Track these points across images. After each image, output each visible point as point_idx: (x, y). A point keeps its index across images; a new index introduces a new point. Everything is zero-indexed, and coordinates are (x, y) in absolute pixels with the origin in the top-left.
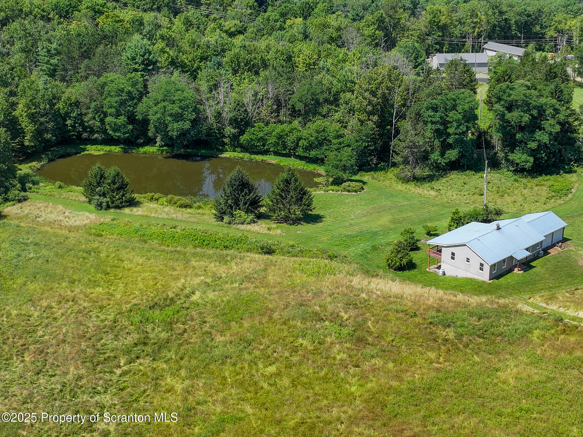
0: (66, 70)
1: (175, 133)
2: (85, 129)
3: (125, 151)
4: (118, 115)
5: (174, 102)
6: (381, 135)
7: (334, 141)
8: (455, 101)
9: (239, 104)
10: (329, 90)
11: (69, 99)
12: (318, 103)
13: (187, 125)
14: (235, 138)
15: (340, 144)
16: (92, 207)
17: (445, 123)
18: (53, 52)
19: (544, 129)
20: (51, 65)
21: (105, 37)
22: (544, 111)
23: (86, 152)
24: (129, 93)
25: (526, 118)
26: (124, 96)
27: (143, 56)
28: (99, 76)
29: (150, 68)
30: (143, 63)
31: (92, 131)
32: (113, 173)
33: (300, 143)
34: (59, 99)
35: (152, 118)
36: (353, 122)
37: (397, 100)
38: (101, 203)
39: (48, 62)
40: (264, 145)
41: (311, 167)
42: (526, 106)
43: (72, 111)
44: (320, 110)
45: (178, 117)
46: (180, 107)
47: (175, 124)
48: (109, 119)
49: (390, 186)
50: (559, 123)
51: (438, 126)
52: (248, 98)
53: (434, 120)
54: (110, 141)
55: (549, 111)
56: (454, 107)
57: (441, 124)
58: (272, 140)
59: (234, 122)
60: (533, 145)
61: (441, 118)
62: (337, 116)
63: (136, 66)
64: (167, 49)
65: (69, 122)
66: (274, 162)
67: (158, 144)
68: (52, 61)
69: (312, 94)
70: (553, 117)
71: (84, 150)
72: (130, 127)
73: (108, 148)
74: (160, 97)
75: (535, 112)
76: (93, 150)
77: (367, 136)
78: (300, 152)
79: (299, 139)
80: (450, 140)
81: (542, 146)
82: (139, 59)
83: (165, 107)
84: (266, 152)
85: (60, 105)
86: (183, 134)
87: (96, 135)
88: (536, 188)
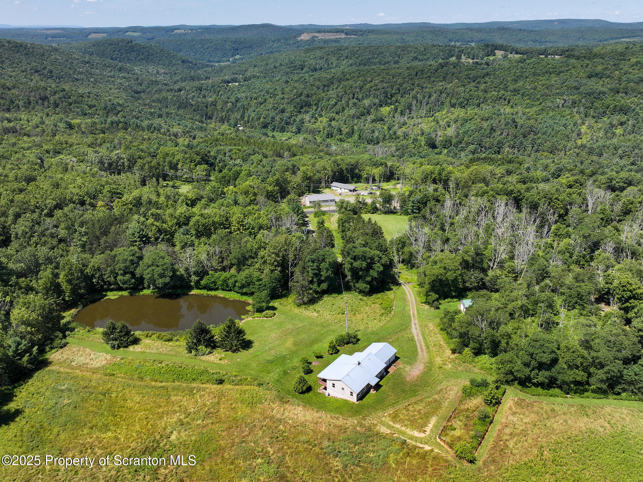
0: (92, 244)
1: (161, 285)
2: (105, 283)
3: (131, 294)
4: (125, 273)
5: (158, 266)
6: (283, 276)
7: (256, 283)
8: (324, 256)
9: (200, 262)
10: (251, 250)
11: (93, 266)
12: (245, 259)
13: (167, 280)
14: (198, 283)
15: (260, 285)
16: (108, 347)
17: (319, 270)
18: (83, 233)
19: (374, 269)
20: (83, 241)
21: (116, 219)
22: (374, 259)
23: (107, 297)
24: (131, 260)
25: (364, 264)
26: (128, 263)
27: (138, 233)
28: (111, 251)
29: (144, 239)
30: (139, 237)
31: (110, 284)
32: (121, 326)
33: (237, 284)
34: (87, 266)
35: (147, 277)
36: (267, 271)
37: (291, 257)
38: (114, 345)
39: (80, 240)
40: (215, 285)
41: (244, 298)
42: (364, 258)
43: (96, 273)
44: (247, 262)
45: (162, 276)
46: (163, 270)
47: (160, 280)
48: (119, 278)
49: (291, 310)
50: (382, 265)
51: (316, 271)
52: (203, 257)
53: (313, 268)
54: (120, 289)
55: (377, 259)
56: (323, 260)
57: (317, 270)
58: (219, 283)
59: (196, 273)
60: (369, 279)
61: (317, 266)
62: (257, 266)
63: (135, 239)
64: (155, 223)
65: (94, 280)
66: (222, 296)
67: (151, 288)
68: (83, 239)
69: (242, 254)
70: (379, 262)
71: (106, 295)
72: (133, 281)
73: (120, 293)
74: (150, 263)
75: (369, 261)
76: (112, 295)
77: (275, 279)
78: (236, 289)
79: (236, 282)
80: (323, 278)
81: (373, 279)
82: (137, 235)
83: (153, 270)
84: (217, 289)
85: (88, 270)
86: (166, 284)
87: (112, 287)
88: (373, 306)
